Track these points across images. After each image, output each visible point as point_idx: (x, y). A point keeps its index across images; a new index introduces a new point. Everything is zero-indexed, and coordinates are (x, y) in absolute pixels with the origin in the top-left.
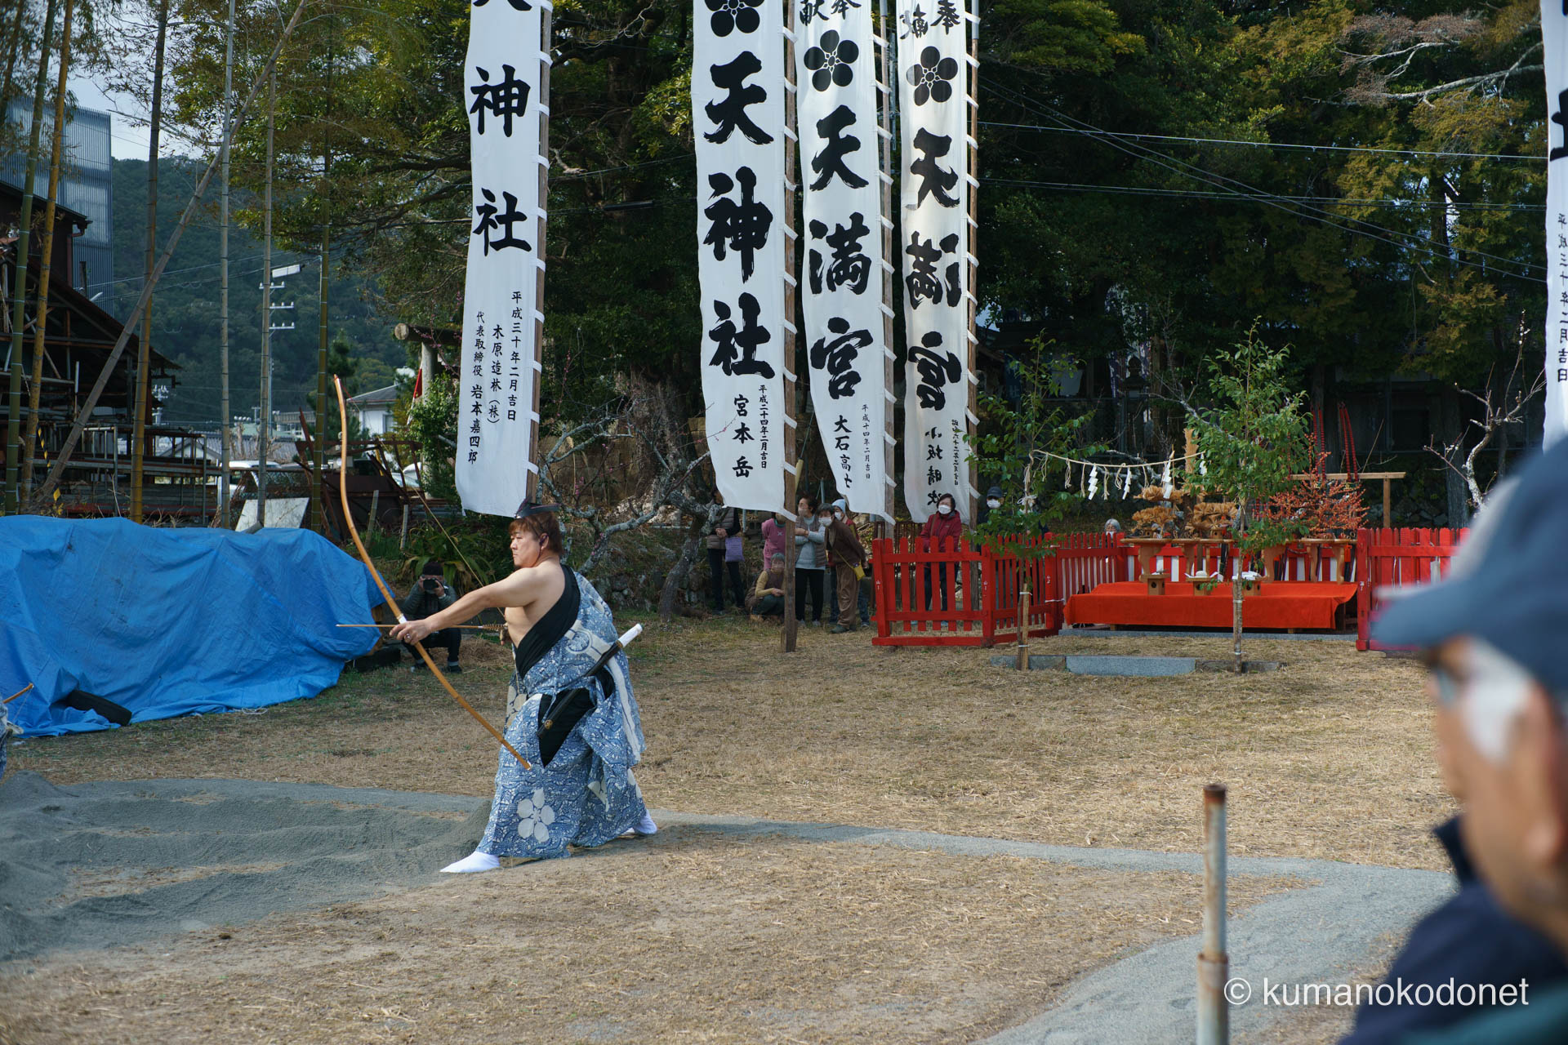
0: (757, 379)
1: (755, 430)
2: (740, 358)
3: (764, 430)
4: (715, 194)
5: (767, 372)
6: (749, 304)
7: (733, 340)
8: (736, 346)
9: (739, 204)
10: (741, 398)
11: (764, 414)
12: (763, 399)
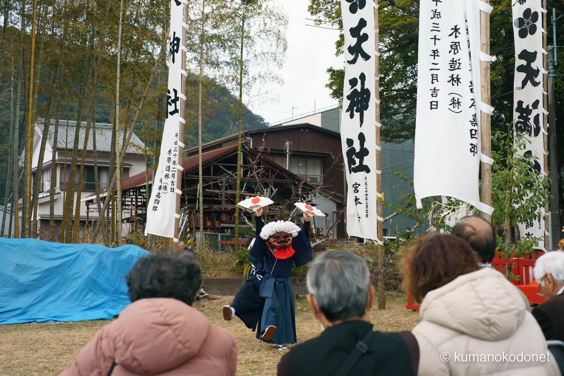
0: (363, 174)
1: (362, 199)
2: (357, 164)
3: (367, 199)
4: (352, 88)
5: (368, 170)
6: (362, 138)
7: (354, 156)
8: (356, 159)
9: (359, 90)
10: (356, 184)
11: (366, 191)
12: (366, 184)
